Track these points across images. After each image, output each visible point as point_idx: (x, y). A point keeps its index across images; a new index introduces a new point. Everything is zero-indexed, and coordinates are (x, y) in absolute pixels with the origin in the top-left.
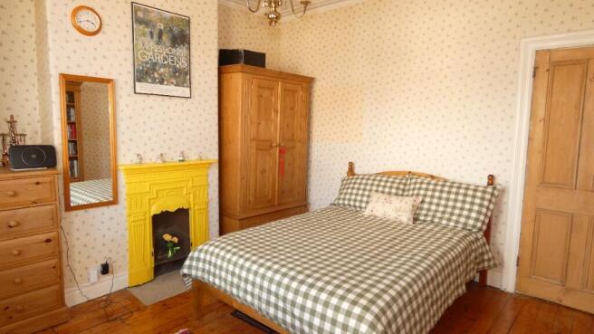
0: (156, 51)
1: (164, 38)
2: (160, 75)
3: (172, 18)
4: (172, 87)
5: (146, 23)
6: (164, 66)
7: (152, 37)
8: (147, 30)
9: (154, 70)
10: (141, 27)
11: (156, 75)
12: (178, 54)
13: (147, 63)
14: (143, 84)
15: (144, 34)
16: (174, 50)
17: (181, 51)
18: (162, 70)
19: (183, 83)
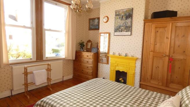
0: (121, 22)
1: (123, 18)
2: (121, 29)
3: (126, 11)
4: (125, 32)
5: (118, 15)
6: (123, 26)
7: (120, 19)
8: (119, 17)
9: (120, 28)
10: (117, 17)
11: (120, 29)
12: (127, 21)
13: (118, 26)
14: (117, 33)
15: (118, 19)
16: (126, 21)
17: (129, 20)
18: (122, 28)
19: (128, 31)
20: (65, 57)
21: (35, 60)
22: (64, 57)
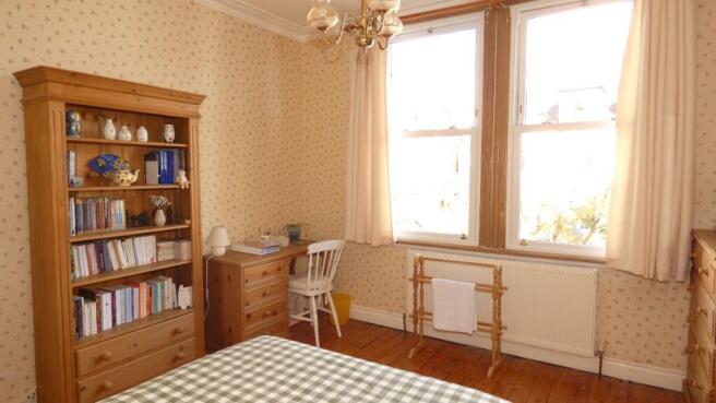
20: (607, 254)
21: (475, 243)
22: (602, 254)
